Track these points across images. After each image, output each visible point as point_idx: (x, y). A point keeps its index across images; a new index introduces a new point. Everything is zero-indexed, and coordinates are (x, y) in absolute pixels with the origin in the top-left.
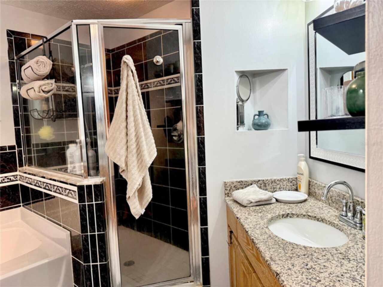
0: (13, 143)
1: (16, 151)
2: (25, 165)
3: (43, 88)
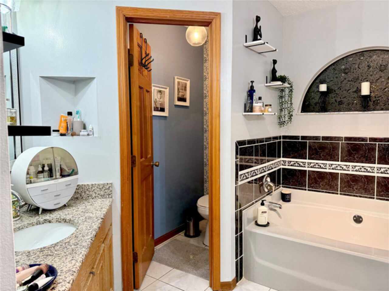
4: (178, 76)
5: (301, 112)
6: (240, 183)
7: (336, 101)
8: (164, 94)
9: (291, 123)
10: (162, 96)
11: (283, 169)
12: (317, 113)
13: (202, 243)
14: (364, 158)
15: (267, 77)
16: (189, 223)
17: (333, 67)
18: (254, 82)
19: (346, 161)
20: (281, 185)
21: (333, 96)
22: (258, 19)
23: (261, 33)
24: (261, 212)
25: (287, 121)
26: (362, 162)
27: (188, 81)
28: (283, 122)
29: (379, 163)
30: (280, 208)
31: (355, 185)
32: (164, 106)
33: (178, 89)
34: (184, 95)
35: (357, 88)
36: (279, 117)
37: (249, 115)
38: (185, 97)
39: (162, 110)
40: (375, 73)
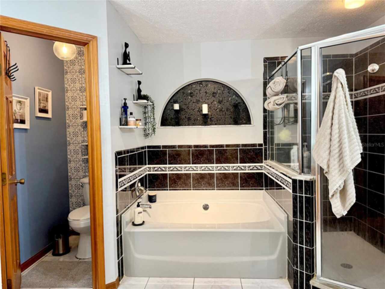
0: (262, 142)
1: (263, 148)
2: (269, 159)
3: (276, 102)
4: (38, 86)
5: (161, 126)
6: (119, 189)
7: (186, 117)
8: (24, 105)
9: (154, 135)
10: (22, 107)
11: (149, 174)
12: (173, 127)
13: (75, 257)
14: (207, 160)
15: (134, 95)
16: (58, 241)
17: (182, 91)
18: (126, 99)
19: (195, 163)
20: (148, 189)
21: (184, 113)
22: (127, 45)
23: (130, 58)
24: (137, 213)
25: (151, 133)
26: (206, 163)
27: (49, 92)
28: (148, 134)
29: (216, 163)
30: (150, 208)
31: (202, 181)
32: (25, 118)
33: (39, 100)
34: (46, 106)
35: (200, 108)
36: (144, 130)
37: (124, 128)
38: (46, 108)
39: (23, 122)
40: (210, 97)
